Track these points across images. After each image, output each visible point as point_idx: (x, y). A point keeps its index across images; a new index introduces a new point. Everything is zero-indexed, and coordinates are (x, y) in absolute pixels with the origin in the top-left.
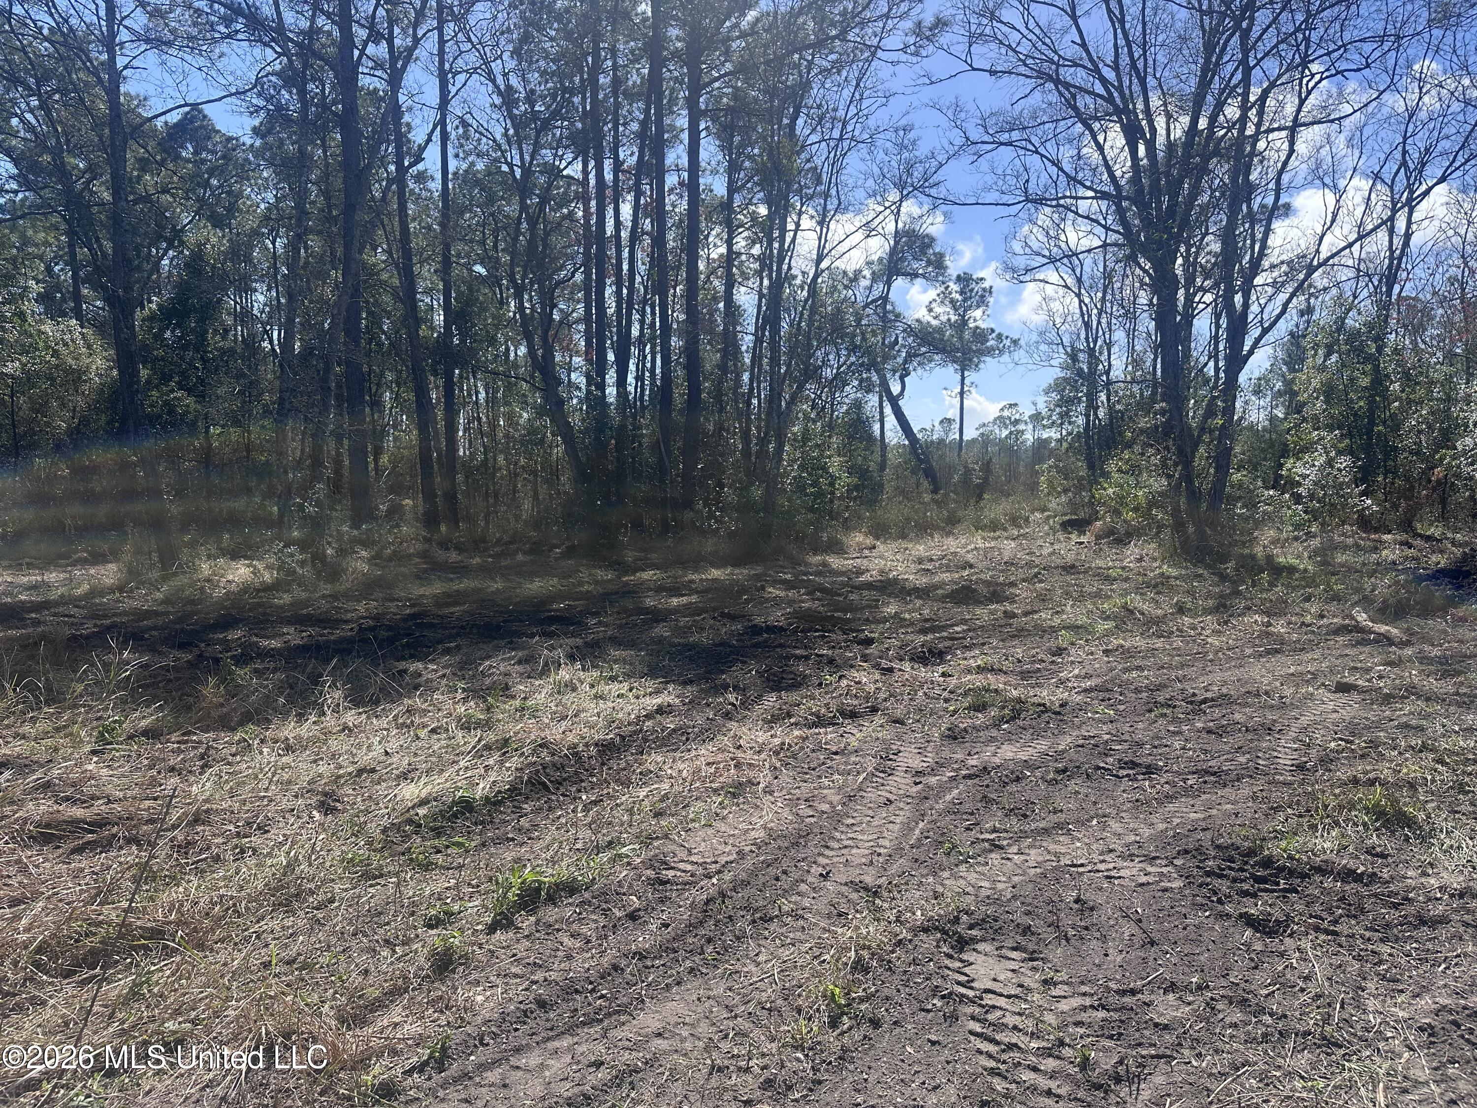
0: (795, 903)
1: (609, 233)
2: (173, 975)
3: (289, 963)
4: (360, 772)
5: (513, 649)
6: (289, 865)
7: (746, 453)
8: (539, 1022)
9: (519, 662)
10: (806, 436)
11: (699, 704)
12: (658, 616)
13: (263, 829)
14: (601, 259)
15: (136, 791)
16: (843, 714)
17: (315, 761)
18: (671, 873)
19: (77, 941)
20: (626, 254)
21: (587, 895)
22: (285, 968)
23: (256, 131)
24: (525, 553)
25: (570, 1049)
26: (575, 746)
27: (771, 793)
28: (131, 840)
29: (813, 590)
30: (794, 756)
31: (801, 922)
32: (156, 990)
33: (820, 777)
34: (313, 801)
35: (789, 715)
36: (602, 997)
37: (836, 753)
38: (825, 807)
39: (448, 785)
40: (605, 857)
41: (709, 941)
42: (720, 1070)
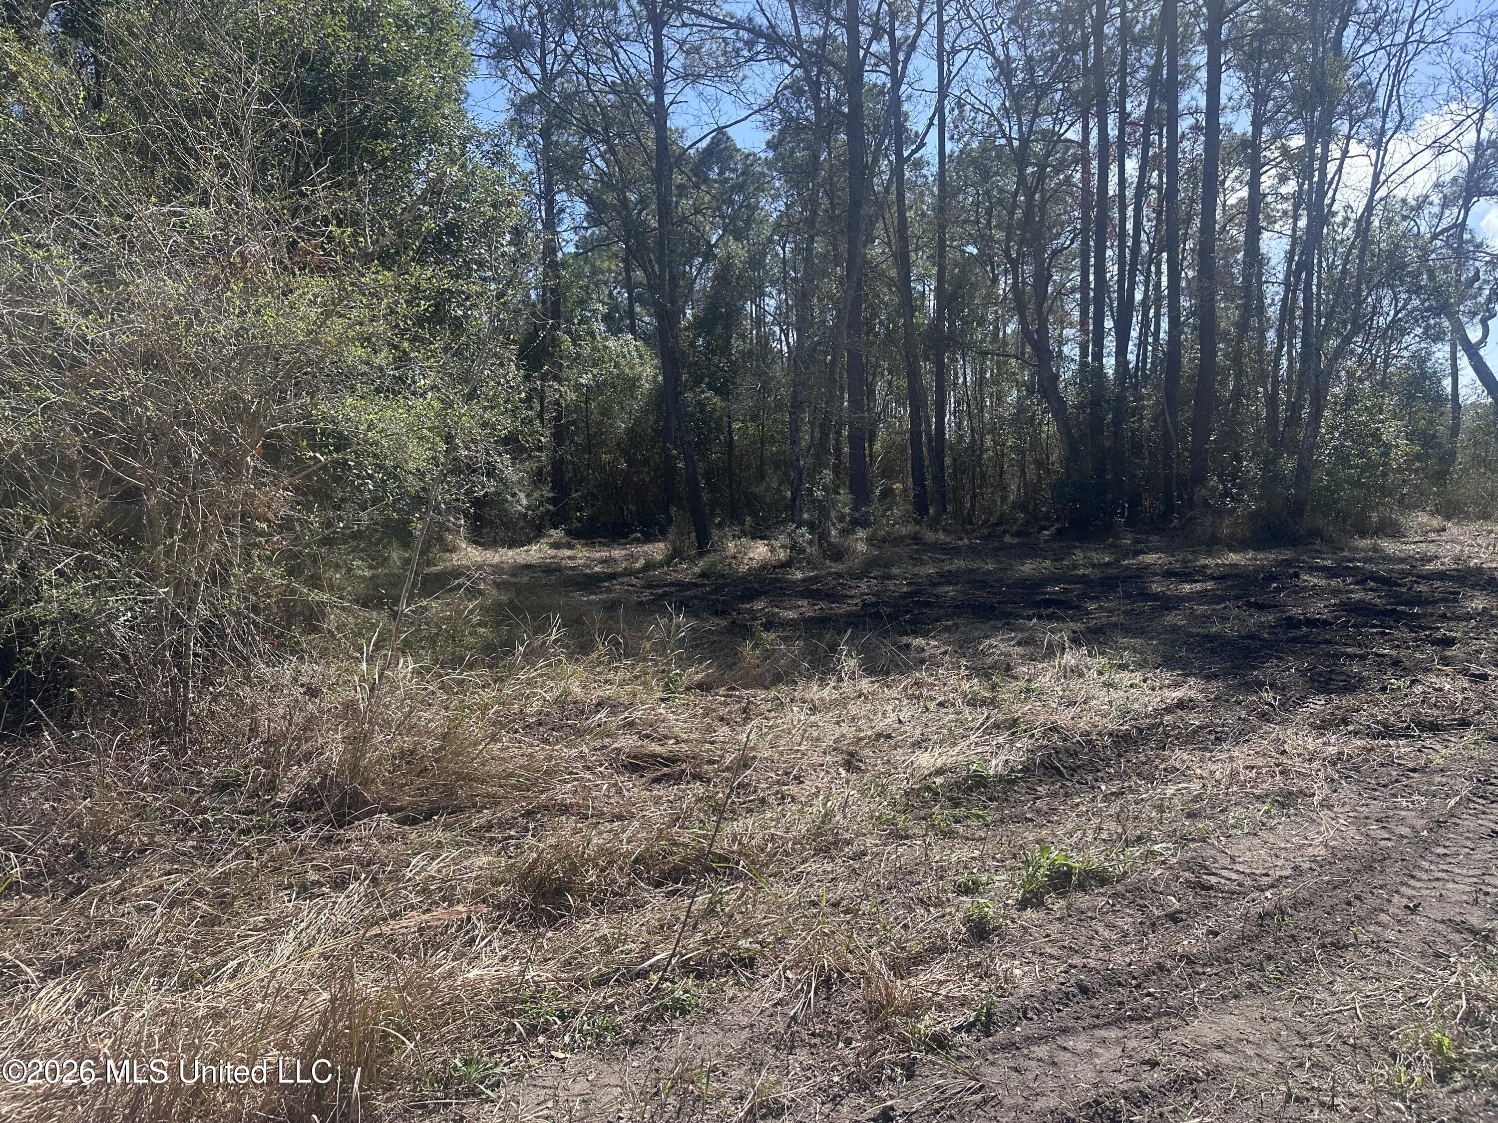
0: (1375, 934)
1: (1111, 193)
2: (739, 898)
3: (836, 905)
4: (879, 736)
5: (1012, 630)
6: (826, 814)
7: (1273, 419)
8: (1081, 1006)
9: (1019, 644)
10: (1351, 398)
11: (1227, 701)
12: (1169, 603)
13: (799, 780)
14: (1103, 220)
15: (697, 735)
16: (1420, 725)
17: (838, 723)
18: (1213, 880)
19: (665, 857)
20: (1130, 211)
21: (1119, 888)
22: (830, 910)
23: (770, 145)
24: (1013, 535)
25: (1118, 1041)
26: (1089, 734)
27: (1330, 807)
28: (697, 777)
29: (1362, 579)
30: (1357, 769)
31: (1385, 957)
32: (727, 910)
33: (1394, 796)
34: (839, 758)
35: (1345, 722)
36: (1149, 994)
37: (1414, 770)
38: (1405, 831)
39: (961, 758)
40: (1137, 851)
41: (1269, 958)
42: (1297, 1099)
